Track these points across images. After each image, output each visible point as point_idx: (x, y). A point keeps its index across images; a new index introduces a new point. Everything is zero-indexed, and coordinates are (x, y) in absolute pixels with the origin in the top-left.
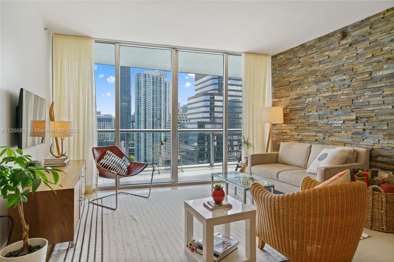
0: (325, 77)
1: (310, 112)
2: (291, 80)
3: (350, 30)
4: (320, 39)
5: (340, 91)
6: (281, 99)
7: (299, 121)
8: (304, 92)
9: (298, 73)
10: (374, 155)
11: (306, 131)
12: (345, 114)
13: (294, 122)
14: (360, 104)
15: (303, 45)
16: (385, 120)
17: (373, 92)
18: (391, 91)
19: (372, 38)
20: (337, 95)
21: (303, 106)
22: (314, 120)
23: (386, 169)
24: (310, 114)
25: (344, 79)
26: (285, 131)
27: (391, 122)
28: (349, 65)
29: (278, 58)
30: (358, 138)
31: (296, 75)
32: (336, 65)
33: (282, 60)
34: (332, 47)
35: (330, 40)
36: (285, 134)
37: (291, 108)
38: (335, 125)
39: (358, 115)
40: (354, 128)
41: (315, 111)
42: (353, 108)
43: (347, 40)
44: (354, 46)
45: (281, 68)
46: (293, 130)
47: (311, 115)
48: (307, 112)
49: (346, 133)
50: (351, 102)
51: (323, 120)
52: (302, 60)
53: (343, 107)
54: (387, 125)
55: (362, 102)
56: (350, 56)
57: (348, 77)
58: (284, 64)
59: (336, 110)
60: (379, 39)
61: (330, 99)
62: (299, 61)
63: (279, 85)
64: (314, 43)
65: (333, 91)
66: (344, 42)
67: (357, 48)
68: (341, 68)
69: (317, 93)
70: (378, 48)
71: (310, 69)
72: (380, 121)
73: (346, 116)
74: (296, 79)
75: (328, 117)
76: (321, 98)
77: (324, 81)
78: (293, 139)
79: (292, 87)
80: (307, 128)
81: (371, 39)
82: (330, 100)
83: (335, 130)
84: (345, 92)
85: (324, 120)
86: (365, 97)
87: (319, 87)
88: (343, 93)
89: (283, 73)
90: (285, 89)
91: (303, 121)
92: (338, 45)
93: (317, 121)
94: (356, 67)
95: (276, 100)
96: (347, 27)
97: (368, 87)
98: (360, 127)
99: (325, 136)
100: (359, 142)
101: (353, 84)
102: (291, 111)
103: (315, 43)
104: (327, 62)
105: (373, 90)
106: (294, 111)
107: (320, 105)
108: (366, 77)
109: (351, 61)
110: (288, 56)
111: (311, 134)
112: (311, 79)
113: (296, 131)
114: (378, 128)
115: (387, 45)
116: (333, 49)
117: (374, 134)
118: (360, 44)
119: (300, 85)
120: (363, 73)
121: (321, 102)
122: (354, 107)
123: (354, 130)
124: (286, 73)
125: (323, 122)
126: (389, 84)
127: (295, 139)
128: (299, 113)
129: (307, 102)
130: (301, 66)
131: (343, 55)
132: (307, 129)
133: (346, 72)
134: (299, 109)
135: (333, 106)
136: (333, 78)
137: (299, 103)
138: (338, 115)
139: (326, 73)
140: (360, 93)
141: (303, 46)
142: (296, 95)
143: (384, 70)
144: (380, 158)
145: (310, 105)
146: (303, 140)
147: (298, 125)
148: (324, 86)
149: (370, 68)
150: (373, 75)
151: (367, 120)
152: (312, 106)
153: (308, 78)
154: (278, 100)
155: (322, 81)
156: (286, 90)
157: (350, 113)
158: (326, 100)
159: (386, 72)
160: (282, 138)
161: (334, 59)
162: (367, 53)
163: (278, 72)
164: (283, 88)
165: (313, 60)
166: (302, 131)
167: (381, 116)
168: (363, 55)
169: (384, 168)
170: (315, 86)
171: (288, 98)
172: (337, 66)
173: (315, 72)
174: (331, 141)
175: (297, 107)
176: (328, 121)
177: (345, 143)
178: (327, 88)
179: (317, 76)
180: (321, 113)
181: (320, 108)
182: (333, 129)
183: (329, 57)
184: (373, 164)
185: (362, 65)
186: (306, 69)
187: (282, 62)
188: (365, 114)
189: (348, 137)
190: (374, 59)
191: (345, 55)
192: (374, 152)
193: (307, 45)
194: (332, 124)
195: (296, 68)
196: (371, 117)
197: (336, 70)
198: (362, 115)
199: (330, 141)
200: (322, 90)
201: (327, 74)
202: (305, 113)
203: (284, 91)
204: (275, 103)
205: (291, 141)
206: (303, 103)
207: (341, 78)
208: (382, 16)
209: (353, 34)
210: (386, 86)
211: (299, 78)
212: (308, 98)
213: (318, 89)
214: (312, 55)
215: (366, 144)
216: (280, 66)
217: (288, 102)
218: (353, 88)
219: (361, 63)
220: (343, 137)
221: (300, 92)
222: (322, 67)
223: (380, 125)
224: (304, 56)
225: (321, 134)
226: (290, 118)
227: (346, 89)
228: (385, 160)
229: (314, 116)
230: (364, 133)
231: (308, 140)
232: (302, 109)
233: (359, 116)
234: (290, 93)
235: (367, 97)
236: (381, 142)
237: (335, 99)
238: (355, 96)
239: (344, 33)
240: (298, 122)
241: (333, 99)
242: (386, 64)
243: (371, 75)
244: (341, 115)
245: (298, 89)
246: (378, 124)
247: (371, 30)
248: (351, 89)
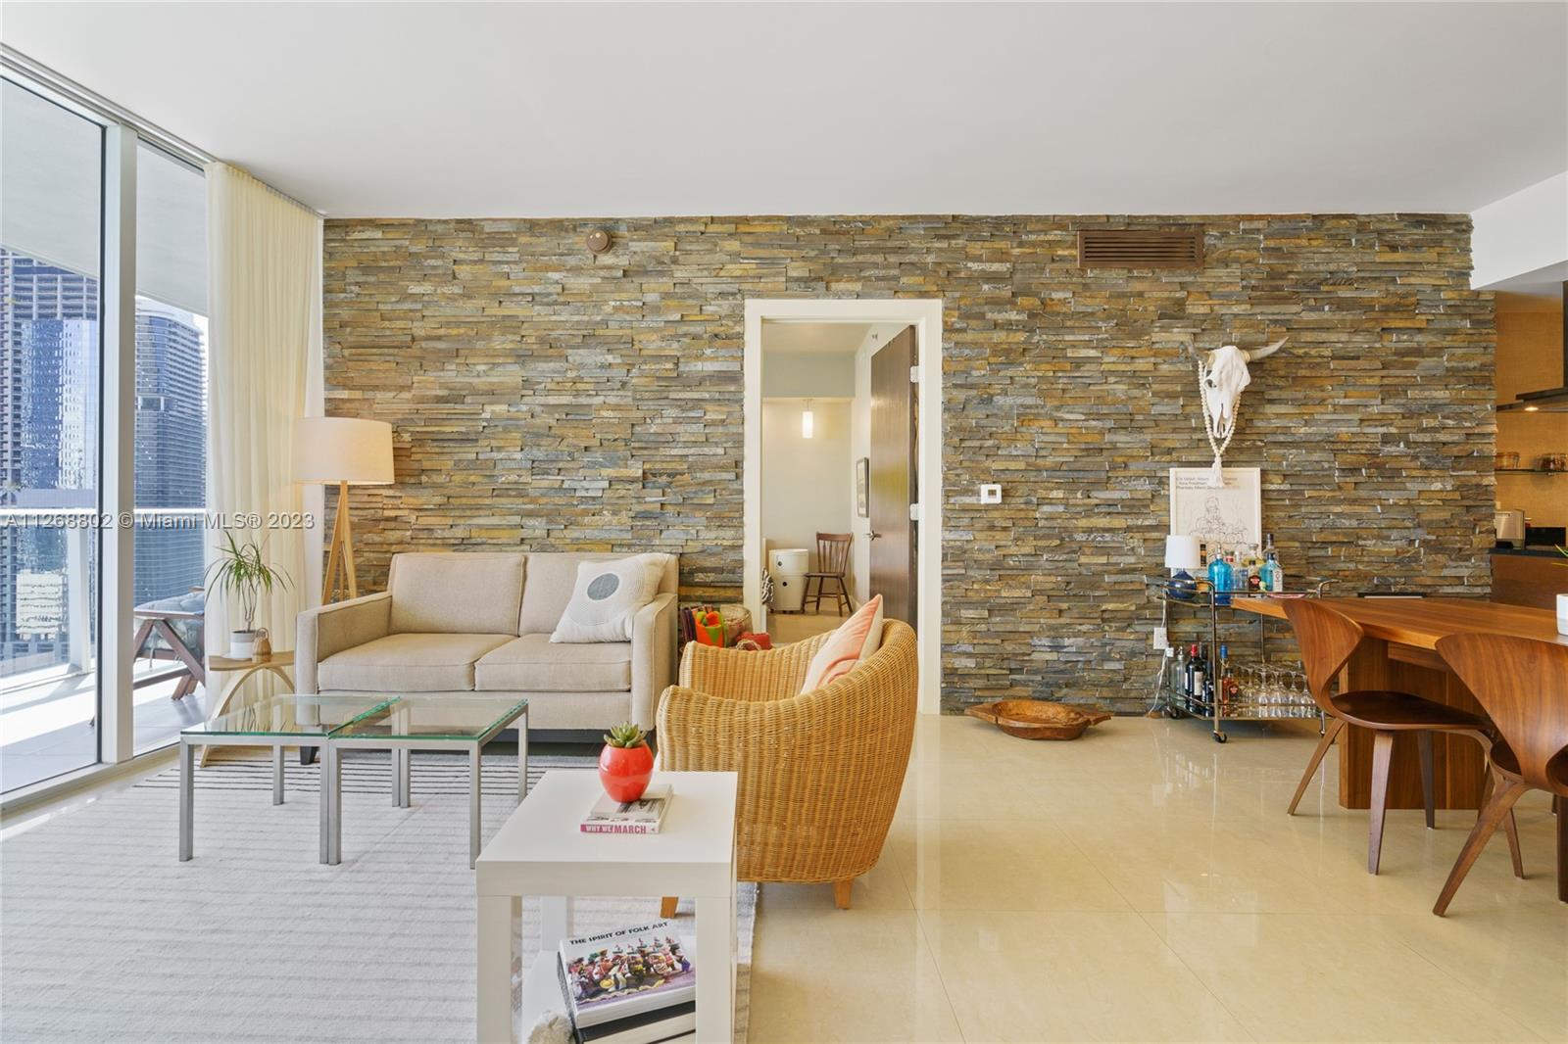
0: (551, 346)
1: (499, 449)
2: (419, 332)
3: (623, 231)
4: (532, 226)
5: (597, 395)
6: (369, 395)
7: (458, 478)
8: (476, 380)
9: (448, 311)
10: (686, 569)
11: (481, 512)
12: (613, 463)
13: (434, 483)
14: (652, 438)
15: (469, 222)
16: (711, 481)
17: (683, 410)
18: (721, 413)
19: (680, 274)
20: (589, 406)
21: (471, 429)
22: (513, 478)
23: (713, 599)
24: (495, 455)
25: (610, 364)
26: (392, 513)
27: (721, 487)
28: (621, 328)
29: (356, 235)
30: (647, 527)
31: (444, 319)
32: (586, 318)
33: (373, 249)
34: (572, 261)
35: (564, 238)
36: (392, 525)
37: (418, 429)
38: (584, 494)
39: (647, 466)
40: (639, 503)
41: (519, 449)
42: (634, 448)
43: (618, 257)
44: (637, 280)
45: (372, 279)
46: (431, 509)
47: (501, 459)
48: (489, 449)
49: (617, 515)
50: (629, 431)
51: (545, 477)
52: (464, 272)
53: (605, 443)
54: (713, 495)
55: (656, 434)
56: (625, 303)
57: (619, 361)
58: (384, 264)
59: (586, 449)
60: (695, 280)
61: (567, 415)
62: (454, 274)
63: (362, 339)
64: (511, 230)
65: (577, 394)
66: (607, 259)
67: (644, 286)
68: (601, 332)
69: (524, 392)
70: (694, 302)
71: (494, 310)
72: (699, 484)
73: (617, 469)
74: (442, 332)
75: (560, 469)
76: (538, 409)
77: (547, 358)
78: (431, 541)
79: (423, 358)
80: (488, 501)
81: (678, 274)
82: (569, 417)
83: (583, 507)
84: (612, 400)
85: (550, 477)
86: (665, 420)
87: (530, 374)
88: (607, 401)
89: (378, 298)
90: (391, 358)
91: (472, 479)
92: (591, 261)
93: (523, 479)
94: (642, 337)
95: (344, 394)
96: (617, 221)
97: (673, 395)
98: (653, 498)
99: (550, 527)
100: (650, 539)
101: (634, 381)
102: (419, 440)
103: (515, 230)
104: (555, 303)
105: (683, 405)
106: (435, 444)
107: (536, 430)
108: (667, 370)
109: (628, 318)
110: (407, 243)
111: (504, 522)
112: (501, 342)
113: (440, 513)
114: (695, 501)
115: (713, 302)
116: (577, 270)
117: (687, 517)
118: (652, 280)
119: (457, 356)
120: (658, 358)
121: (537, 421)
122: (637, 445)
123: (637, 508)
124: (394, 299)
125: (545, 484)
126: (717, 396)
127: (439, 542)
128: (457, 450)
129: (486, 415)
130: (461, 292)
131: (607, 296)
132: (489, 507)
133: (616, 346)
134: (456, 437)
135: (575, 437)
136: (577, 356)
137: (453, 417)
138: (593, 465)
139: (555, 334)
140: (652, 407)
141: (467, 226)
142: (442, 386)
143: (706, 360)
144: (701, 575)
145: (496, 426)
146: (473, 541)
147: (451, 492)
148: (549, 372)
149: (674, 349)
150: (682, 368)
151: (669, 480)
152: (506, 430)
153: (489, 338)
154: (357, 395)
155: (540, 356)
156: (397, 363)
157: (627, 460)
158: (557, 416)
159: (710, 367)
160: (377, 539)
161: (578, 298)
162: (668, 308)
163: (356, 289)
164: (380, 355)
165: (508, 283)
166: (468, 513)
167: (702, 470)
168: (656, 310)
169: (709, 599)
170: (516, 367)
171: (405, 395)
172: (588, 322)
173: (514, 324)
174: (573, 539)
175: (448, 429)
176: (563, 481)
177: (613, 543)
178: (555, 379)
179: (523, 336)
180: (539, 454)
181: (535, 437)
182: (577, 506)
183: (563, 289)
184: (685, 591)
185: (655, 337)
186: (484, 306)
187: (376, 256)
188: (665, 465)
189: (622, 528)
190: (684, 329)
191: (612, 296)
192: (687, 561)
193: (487, 230)
194: (575, 490)
195: (439, 291)
196: (677, 474)
197: (585, 332)
198: (658, 466)
199: (568, 541)
200: (540, 383)
201: (557, 339)
202: (477, 453)
203: (386, 366)
204: (341, 405)
205: (421, 547)
206: (473, 416)
207: (600, 359)
208: (702, 228)
209: (635, 246)
210: (712, 400)
211: (454, 332)
212: (491, 403)
213: (527, 381)
214: (506, 268)
215: (668, 542)
216: (367, 270)
217: (406, 406)
218: (635, 391)
219: (654, 330)
220: (608, 528)
221: (458, 380)
222: (539, 315)
223: (700, 494)
224: (475, 262)
225: (540, 519)
226: (416, 466)
227: (615, 393)
228: (711, 578)
229: (513, 465)
230: (663, 514)
231: (490, 541)
232: (465, 439)
233: (650, 469)
234: (415, 379)
235: (671, 420)
236: (703, 534)
237: (583, 418)
238: (640, 414)
239: (610, 235)
240: (450, 481)
241: (578, 417)
242: (710, 348)
243: (677, 364)
244: (602, 466)
245: (448, 367)
246: (695, 492)
247: (677, 253)
248: (630, 394)
